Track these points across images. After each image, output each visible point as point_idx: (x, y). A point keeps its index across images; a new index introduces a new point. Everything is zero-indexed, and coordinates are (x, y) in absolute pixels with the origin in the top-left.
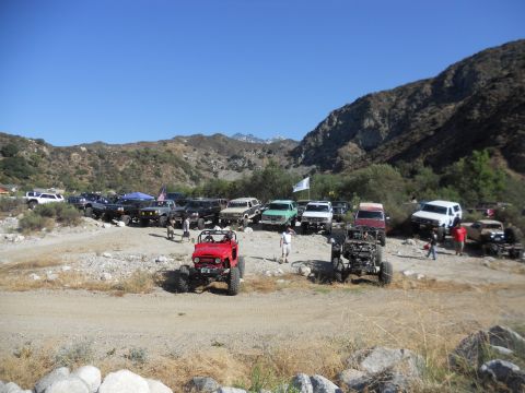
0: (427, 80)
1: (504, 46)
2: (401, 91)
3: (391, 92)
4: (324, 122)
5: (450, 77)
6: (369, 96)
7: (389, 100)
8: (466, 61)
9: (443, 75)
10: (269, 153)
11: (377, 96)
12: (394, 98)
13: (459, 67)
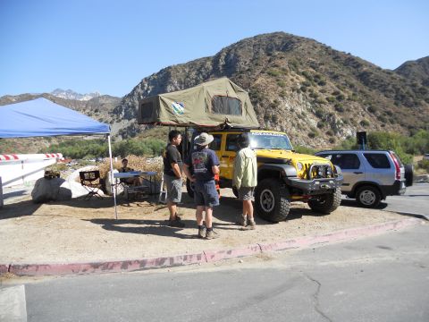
0: (208, 58)
1: (255, 37)
2: (192, 65)
3: (185, 66)
4: (137, 86)
5: (223, 57)
6: (169, 68)
7: (184, 71)
8: (232, 46)
9: (219, 55)
10: (96, 111)
11: (175, 68)
12: (187, 70)
13: (229, 50)
